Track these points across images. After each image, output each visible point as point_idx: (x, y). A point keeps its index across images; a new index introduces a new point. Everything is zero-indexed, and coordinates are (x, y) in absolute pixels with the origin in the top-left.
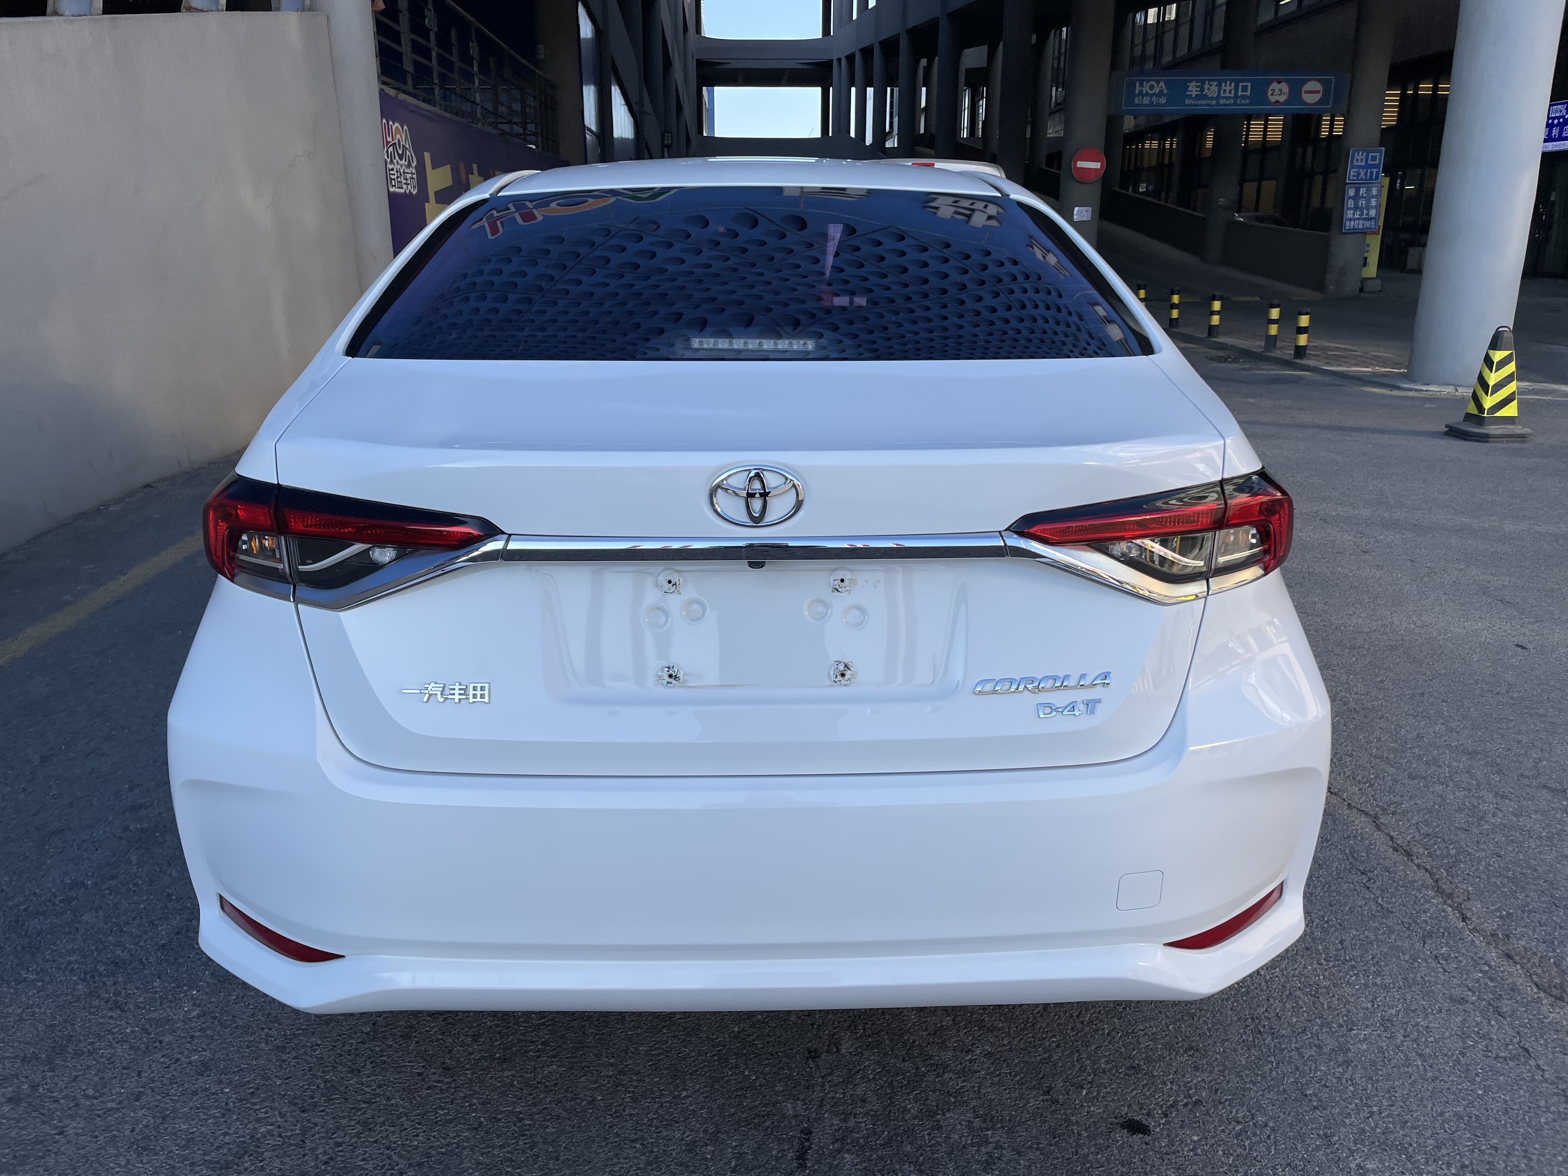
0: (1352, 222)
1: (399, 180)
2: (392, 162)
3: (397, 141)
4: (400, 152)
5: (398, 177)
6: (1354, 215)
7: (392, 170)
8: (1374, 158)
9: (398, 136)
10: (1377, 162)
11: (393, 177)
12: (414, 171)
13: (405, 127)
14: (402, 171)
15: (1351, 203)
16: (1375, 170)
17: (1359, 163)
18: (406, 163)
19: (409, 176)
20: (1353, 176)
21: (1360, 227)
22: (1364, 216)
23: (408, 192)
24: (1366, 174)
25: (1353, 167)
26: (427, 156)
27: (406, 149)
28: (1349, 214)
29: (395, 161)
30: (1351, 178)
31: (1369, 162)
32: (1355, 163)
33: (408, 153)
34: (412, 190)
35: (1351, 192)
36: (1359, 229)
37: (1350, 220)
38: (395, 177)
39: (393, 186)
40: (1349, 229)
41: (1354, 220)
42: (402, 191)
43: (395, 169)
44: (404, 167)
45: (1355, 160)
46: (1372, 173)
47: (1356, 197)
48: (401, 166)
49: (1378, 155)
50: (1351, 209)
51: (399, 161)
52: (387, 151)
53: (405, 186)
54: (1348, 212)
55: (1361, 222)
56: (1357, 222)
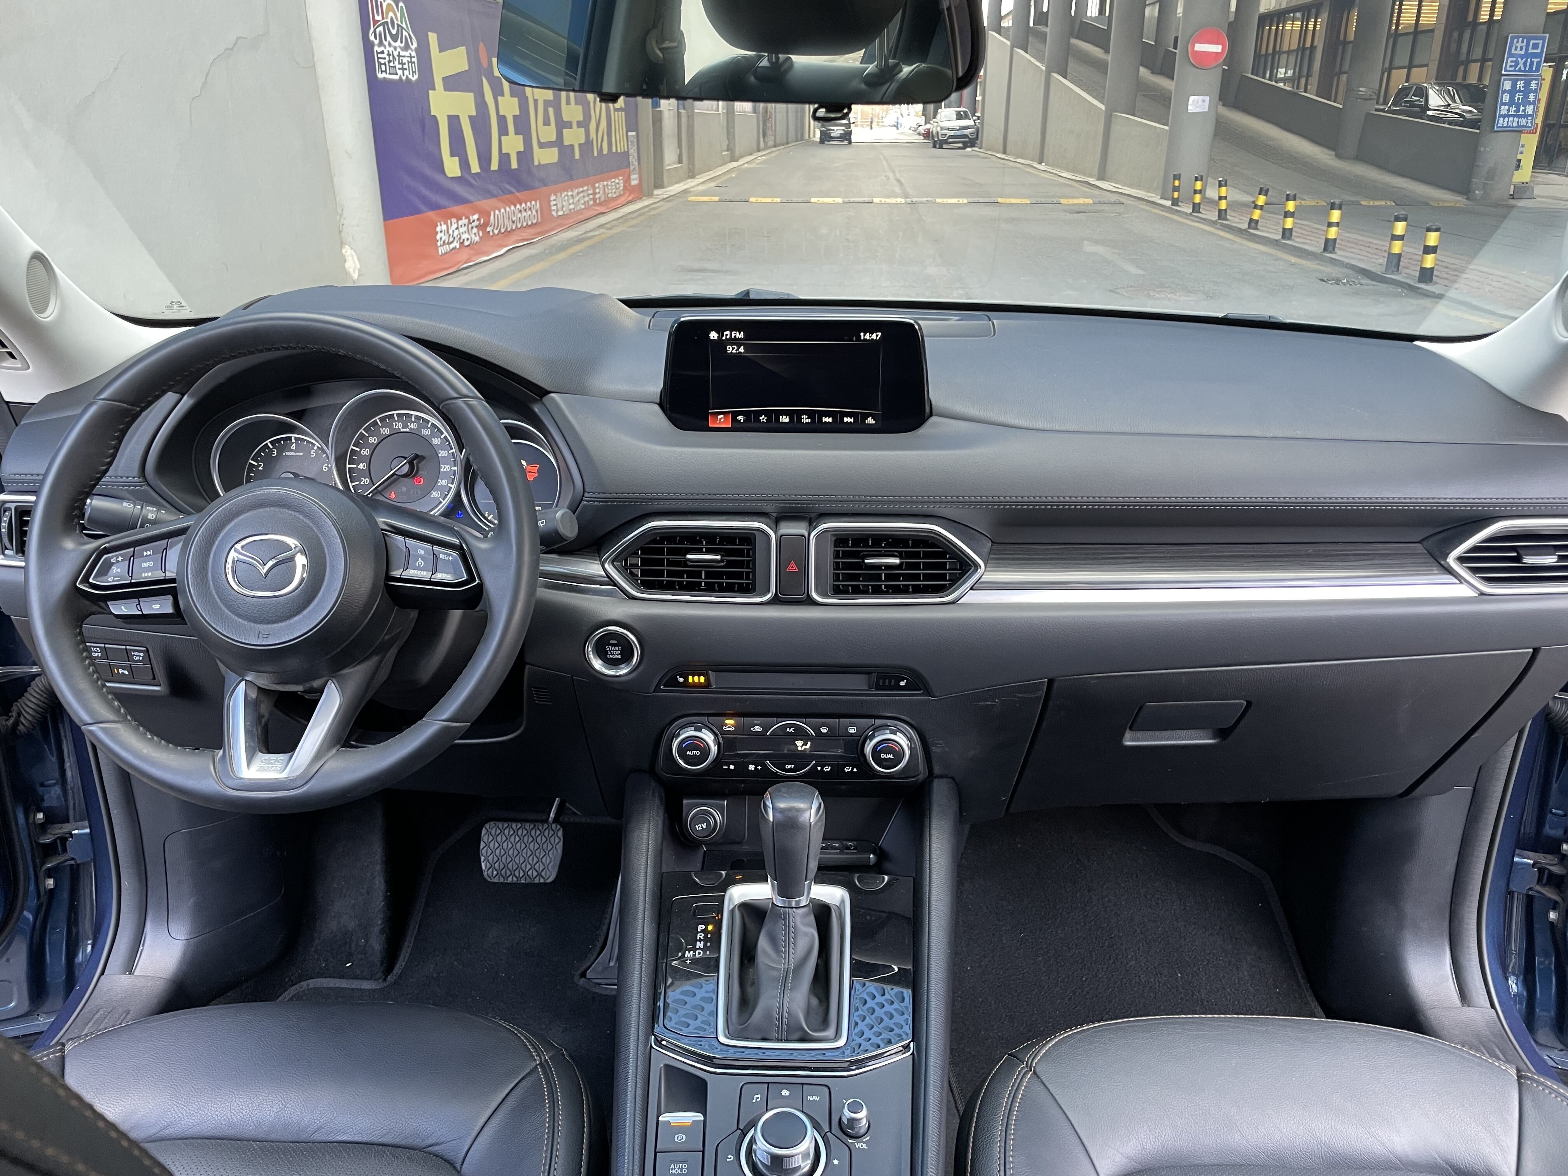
0: (1506, 119)
1: (391, 64)
2: (381, 44)
3: (389, 20)
4: (394, 32)
5: (389, 62)
6: (1508, 111)
7: (382, 52)
8: (1535, 46)
9: (391, 14)
10: (1539, 51)
11: (382, 61)
12: (414, 54)
13: (401, 4)
14: (396, 54)
15: (1506, 98)
16: (1535, 60)
17: (1518, 52)
18: (402, 45)
19: (405, 60)
20: (1511, 66)
21: (1515, 124)
22: (1521, 113)
23: (404, 78)
24: (1525, 64)
25: (1511, 55)
26: (433, 37)
27: (402, 28)
28: (1504, 110)
29: (386, 43)
30: (1508, 68)
31: (1530, 51)
32: (1513, 52)
33: (405, 33)
34: (410, 77)
35: (1507, 85)
36: (1513, 127)
37: (1504, 116)
38: (386, 61)
39: (382, 72)
40: (1503, 127)
41: (1508, 116)
42: (396, 77)
43: (386, 52)
44: (399, 50)
45: (1514, 47)
46: (1532, 63)
47: (1513, 91)
48: (395, 48)
49: (1541, 42)
50: (1505, 104)
51: (392, 42)
52: (375, 32)
53: (400, 72)
54: (1503, 107)
55: (1516, 119)
56: (1511, 119)
